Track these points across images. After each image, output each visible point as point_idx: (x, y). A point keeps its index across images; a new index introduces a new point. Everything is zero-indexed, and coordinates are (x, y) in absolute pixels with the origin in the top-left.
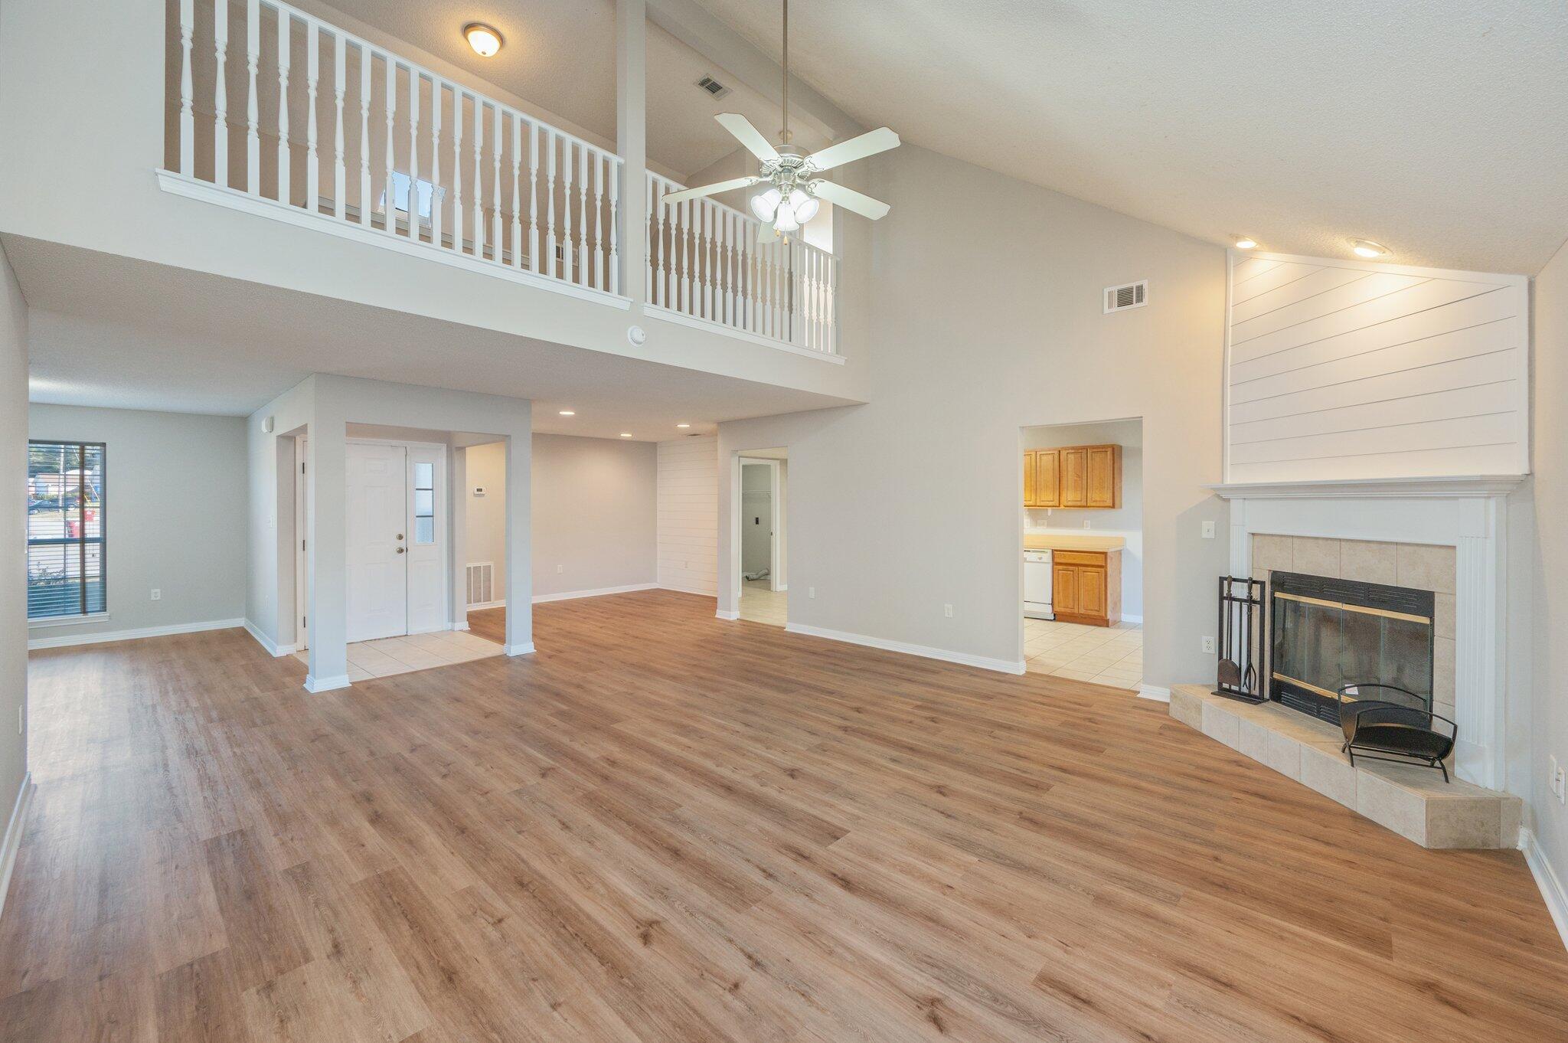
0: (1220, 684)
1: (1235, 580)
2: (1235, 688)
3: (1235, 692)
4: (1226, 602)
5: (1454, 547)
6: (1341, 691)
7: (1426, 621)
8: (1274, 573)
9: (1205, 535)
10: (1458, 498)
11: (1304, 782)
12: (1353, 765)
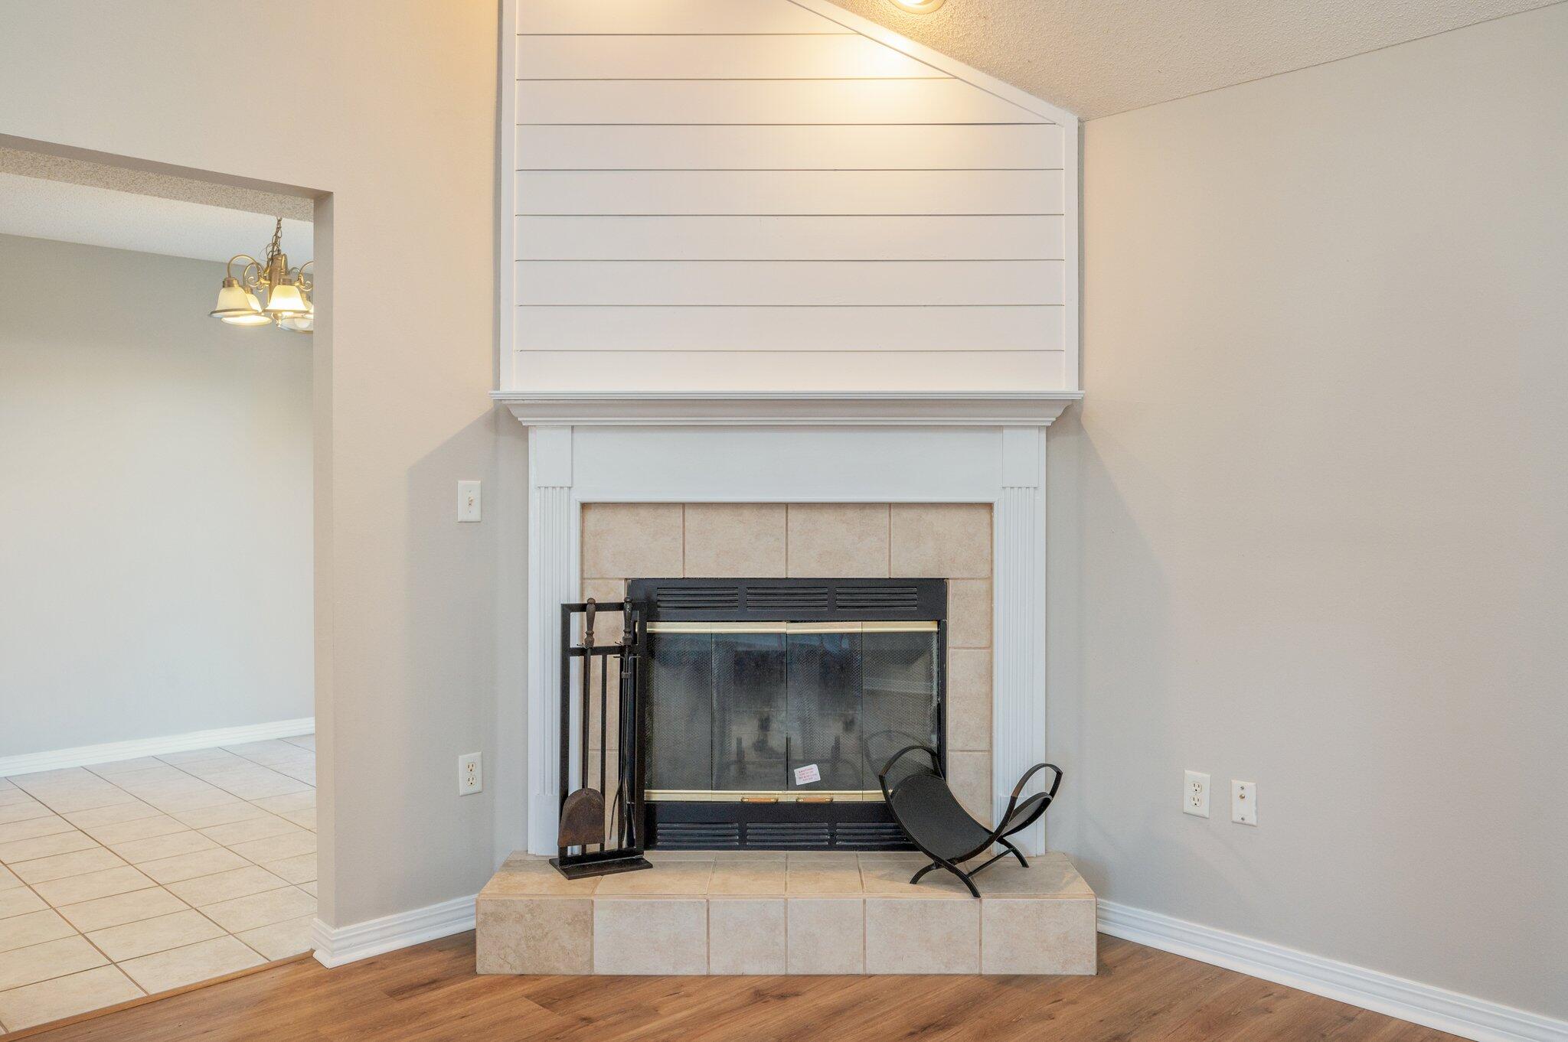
0: (563, 850)
1: (602, 607)
2: (593, 848)
3: (594, 857)
4: (576, 662)
5: (989, 506)
6: (788, 783)
7: (931, 627)
8: (634, 585)
9: (462, 516)
10: (1001, 428)
11: (876, 967)
12: (976, 894)
